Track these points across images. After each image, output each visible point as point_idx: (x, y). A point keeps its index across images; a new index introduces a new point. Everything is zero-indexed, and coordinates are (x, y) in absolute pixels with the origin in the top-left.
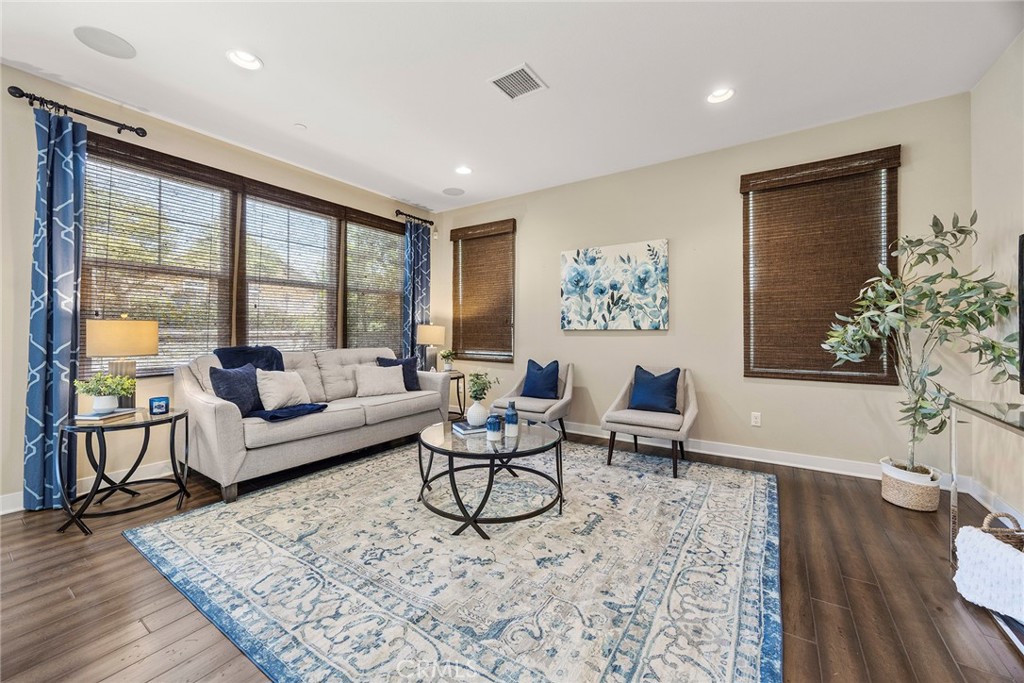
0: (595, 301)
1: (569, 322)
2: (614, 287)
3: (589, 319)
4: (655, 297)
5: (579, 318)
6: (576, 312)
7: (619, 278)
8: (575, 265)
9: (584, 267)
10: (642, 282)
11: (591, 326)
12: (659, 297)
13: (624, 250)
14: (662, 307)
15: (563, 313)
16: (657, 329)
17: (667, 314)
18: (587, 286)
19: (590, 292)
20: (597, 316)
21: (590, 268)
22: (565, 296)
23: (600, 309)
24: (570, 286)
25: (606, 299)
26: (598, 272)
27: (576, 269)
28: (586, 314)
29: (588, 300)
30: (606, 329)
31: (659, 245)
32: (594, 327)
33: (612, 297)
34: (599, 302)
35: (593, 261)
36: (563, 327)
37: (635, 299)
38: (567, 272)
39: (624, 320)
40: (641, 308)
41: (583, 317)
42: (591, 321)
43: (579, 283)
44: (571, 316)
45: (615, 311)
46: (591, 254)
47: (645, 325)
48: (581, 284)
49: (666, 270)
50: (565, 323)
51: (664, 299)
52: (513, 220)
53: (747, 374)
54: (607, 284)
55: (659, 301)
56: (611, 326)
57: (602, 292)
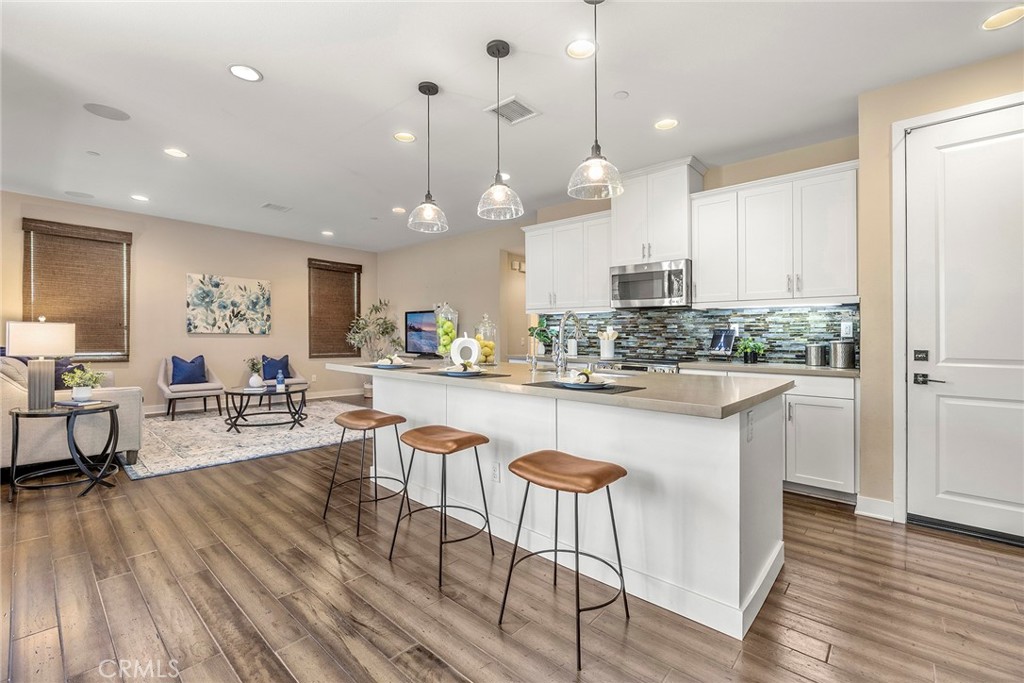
0: (218, 314)
1: (196, 327)
2: (234, 304)
3: (214, 325)
4: (263, 314)
5: (205, 324)
6: (202, 320)
7: (238, 299)
8: (201, 285)
9: (209, 287)
10: (255, 304)
11: (216, 330)
12: (266, 314)
13: (242, 282)
14: (267, 320)
15: (189, 320)
16: (264, 333)
17: (270, 326)
18: (212, 302)
19: (214, 306)
20: (220, 323)
21: (214, 289)
22: (191, 307)
23: (223, 319)
24: (195, 300)
25: (228, 312)
26: (222, 293)
27: (201, 289)
28: (212, 322)
29: (213, 312)
30: (228, 332)
31: (264, 283)
32: (219, 331)
33: (233, 312)
34: (222, 314)
35: (217, 285)
36: (190, 330)
37: (250, 314)
38: (191, 292)
39: (241, 327)
40: (254, 320)
41: (208, 324)
42: (216, 327)
43: (205, 298)
44: (197, 322)
45: (235, 321)
46: (216, 279)
47: (256, 331)
48: (207, 300)
49: (268, 300)
50: (190, 327)
51: (268, 316)
52: (131, 234)
53: (311, 357)
54: (229, 302)
55: (265, 317)
56: (232, 330)
57: (225, 307)
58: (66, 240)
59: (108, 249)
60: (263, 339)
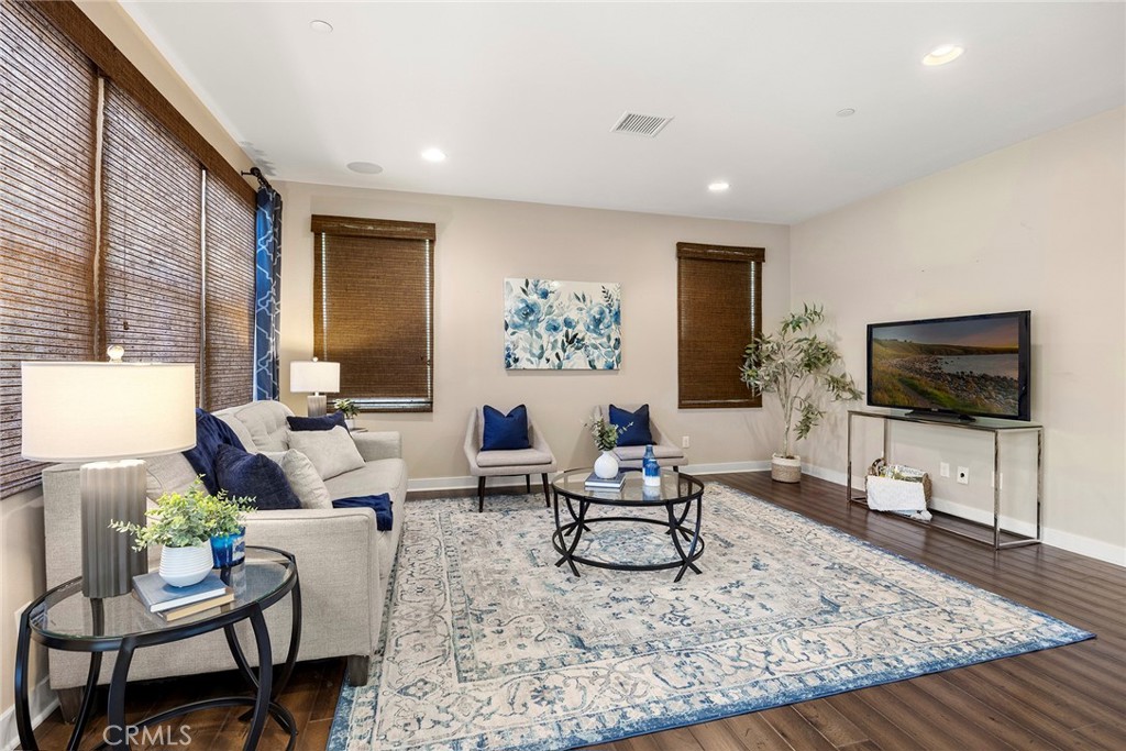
0: (547, 338)
1: (516, 360)
2: (568, 323)
3: (540, 357)
4: (609, 338)
5: (528, 356)
6: (524, 349)
7: (573, 315)
8: (524, 296)
9: (533, 298)
10: (598, 322)
11: (543, 364)
12: (613, 337)
13: (579, 288)
14: (616, 348)
15: (508, 349)
16: (611, 368)
17: (619, 356)
18: (538, 321)
19: (541, 328)
20: (549, 354)
21: (541, 301)
22: (510, 330)
23: (553, 348)
24: (516, 319)
25: (560, 336)
26: (551, 307)
27: (523, 301)
28: (537, 351)
29: (539, 336)
30: (560, 368)
31: (612, 288)
32: (546, 366)
33: (567, 336)
34: (552, 339)
35: (545, 295)
36: (509, 365)
37: (590, 339)
38: (511, 304)
39: (578, 360)
40: (596, 348)
41: (533, 355)
42: (544, 360)
43: (529, 315)
44: (519, 353)
45: (570, 349)
46: (543, 285)
47: (600, 365)
48: (531, 318)
49: (617, 314)
50: (510, 361)
51: (617, 340)
52: (434, 225)
53: (681, 406)
54: (560, 320)
55: (612, 342)
56: (566, 365)
57: (555, 329)
58: (359, 242)
59: (407, 250)
60: (609, 378)
